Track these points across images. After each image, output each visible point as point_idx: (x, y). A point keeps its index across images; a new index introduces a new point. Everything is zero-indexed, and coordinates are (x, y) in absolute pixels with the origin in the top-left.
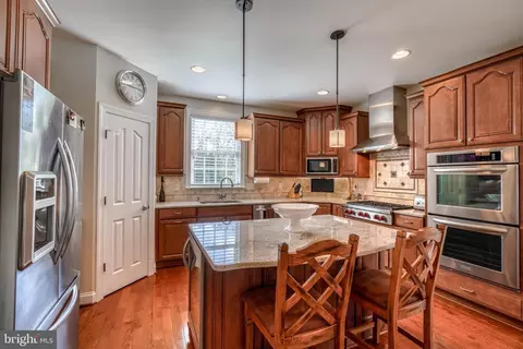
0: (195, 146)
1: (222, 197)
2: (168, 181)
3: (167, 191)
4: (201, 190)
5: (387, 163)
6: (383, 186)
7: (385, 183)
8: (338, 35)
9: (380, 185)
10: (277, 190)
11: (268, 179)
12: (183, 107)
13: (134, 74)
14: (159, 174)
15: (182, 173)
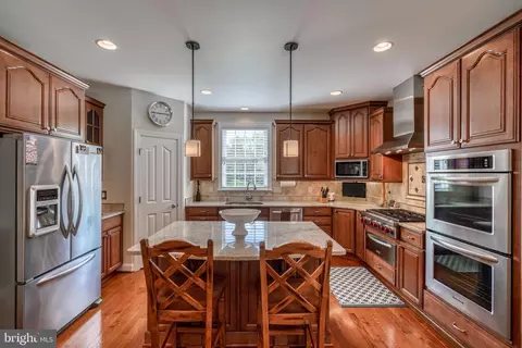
0: (225, 154)
1: (248, 199)
2: (203, 184)
3: (203, 193)
4: (231, 192)
5: (418, 165)
6: (415, 193)
7: (416, 190)
8: (291, 46)
9: (412, 191)
10: (306, 194)
11: (294, 183)
12: (210, 122)
13: (161, 103)
14: (193, 178)
15: (211, 178)
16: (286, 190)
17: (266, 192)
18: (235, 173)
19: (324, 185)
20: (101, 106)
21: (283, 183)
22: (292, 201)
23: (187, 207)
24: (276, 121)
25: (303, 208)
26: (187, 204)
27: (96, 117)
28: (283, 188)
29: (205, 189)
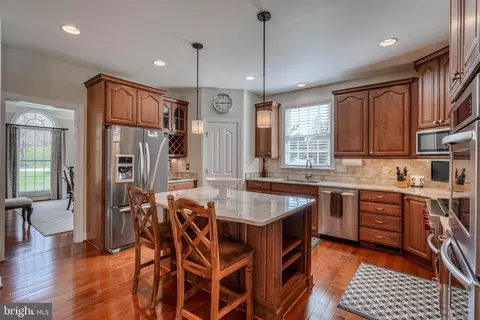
0: (288, 133)
1: (307, 177)
10: (379, 175)
11: (359, 162)
12: (270, 104)
13: (224, 95)
14: (257, 156)
15: (270, 156)
16: (352, 170)
17: (329, 171)
18: (308, 151)
19: (402, 164)
20: (185, 104)
21: (346, 161)
22: (360, 183)
23: (247, 181)
24: (333, 92)
25: (359, 190)
26: (248, 178)
27: (181, 112)
28: (348, 167)
29: (271, 166)
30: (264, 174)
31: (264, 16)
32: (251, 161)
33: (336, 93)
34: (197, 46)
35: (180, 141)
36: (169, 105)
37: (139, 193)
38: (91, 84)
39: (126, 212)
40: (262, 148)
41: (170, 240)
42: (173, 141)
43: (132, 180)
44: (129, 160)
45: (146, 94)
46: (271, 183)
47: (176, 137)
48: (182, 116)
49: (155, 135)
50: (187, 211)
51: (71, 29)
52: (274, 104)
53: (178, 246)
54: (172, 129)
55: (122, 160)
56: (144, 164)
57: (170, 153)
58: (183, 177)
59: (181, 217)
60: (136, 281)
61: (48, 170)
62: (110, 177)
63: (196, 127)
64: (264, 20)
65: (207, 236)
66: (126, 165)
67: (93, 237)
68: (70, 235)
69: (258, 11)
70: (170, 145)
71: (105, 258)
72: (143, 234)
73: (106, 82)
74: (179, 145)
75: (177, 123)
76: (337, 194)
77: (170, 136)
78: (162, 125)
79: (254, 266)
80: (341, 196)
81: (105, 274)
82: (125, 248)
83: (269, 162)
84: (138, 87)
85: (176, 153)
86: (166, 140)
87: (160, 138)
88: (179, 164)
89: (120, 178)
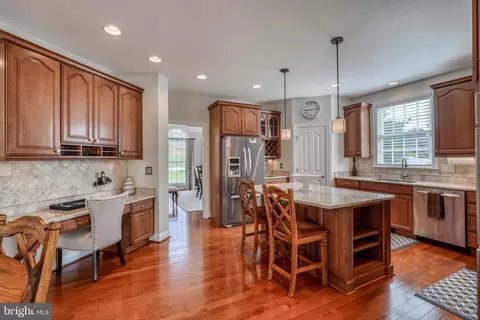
0: (381, 132)
3: (360, 169)
4: (387, 168)
12: (359, 105)
13: (311, 102)
14: (346, 156)
15: (360, 155)
16: (463, 169)
18: (393, 150)
20: (278, 114)
23: (336, 179)
24: (432, 87)
25: (466, 192)
26: (337, 176)
27: (275, 121)
28: (456, 166)
29: (361, 166)
30: (354, 172)
31: (337, 41)
32: (340, 161)
33: (435, 87)
34: (284, 71)
35: (274, 145)
36: (264, 116)
37: (245, 183)
38: (211, 108)
39: (235, 199)
40: (352, 148)
41: (265, 218)
42: (269, 145)
43: (239, 176)
44: (237, 161)
45: (247, 110)
46: (360, 182)
47: (271, 141)
48: (276, 124)
49: (255, 141)
50: (275, 196)
51: (202, 77)
52: (364, 105)
53: (270, 220)
54: (269, 135)
55: (232, 161)
56: (247, 164)
57: (267, 155)
58: (277, 175)
59: (271, 200)
60: (243, 245)
61: (184, 169)
62: (225, 174)
63: (285, 135)
64: (337, 43)
65: (288, 212)
66: (235, 165)
67: (215, 216)
68: (200, 213)
69: (331, 38)
70: (266, 148)
71: (223, 230)
72: (247, 212)
73: (222, 105)
74: (273, 148)
75: (272, 129)
76: (436, 195)
77: (266, 141)
78: (260, 132)
79: (328, 242)
80: (442, 198)
81: (222, 239)
82: (235, 225)
83: (359, 162)
84: (241, 106)
85: (272, 155)
86: (263, 145)
87: (258, 144)
88: (275, 164)
89: (231, 174)
